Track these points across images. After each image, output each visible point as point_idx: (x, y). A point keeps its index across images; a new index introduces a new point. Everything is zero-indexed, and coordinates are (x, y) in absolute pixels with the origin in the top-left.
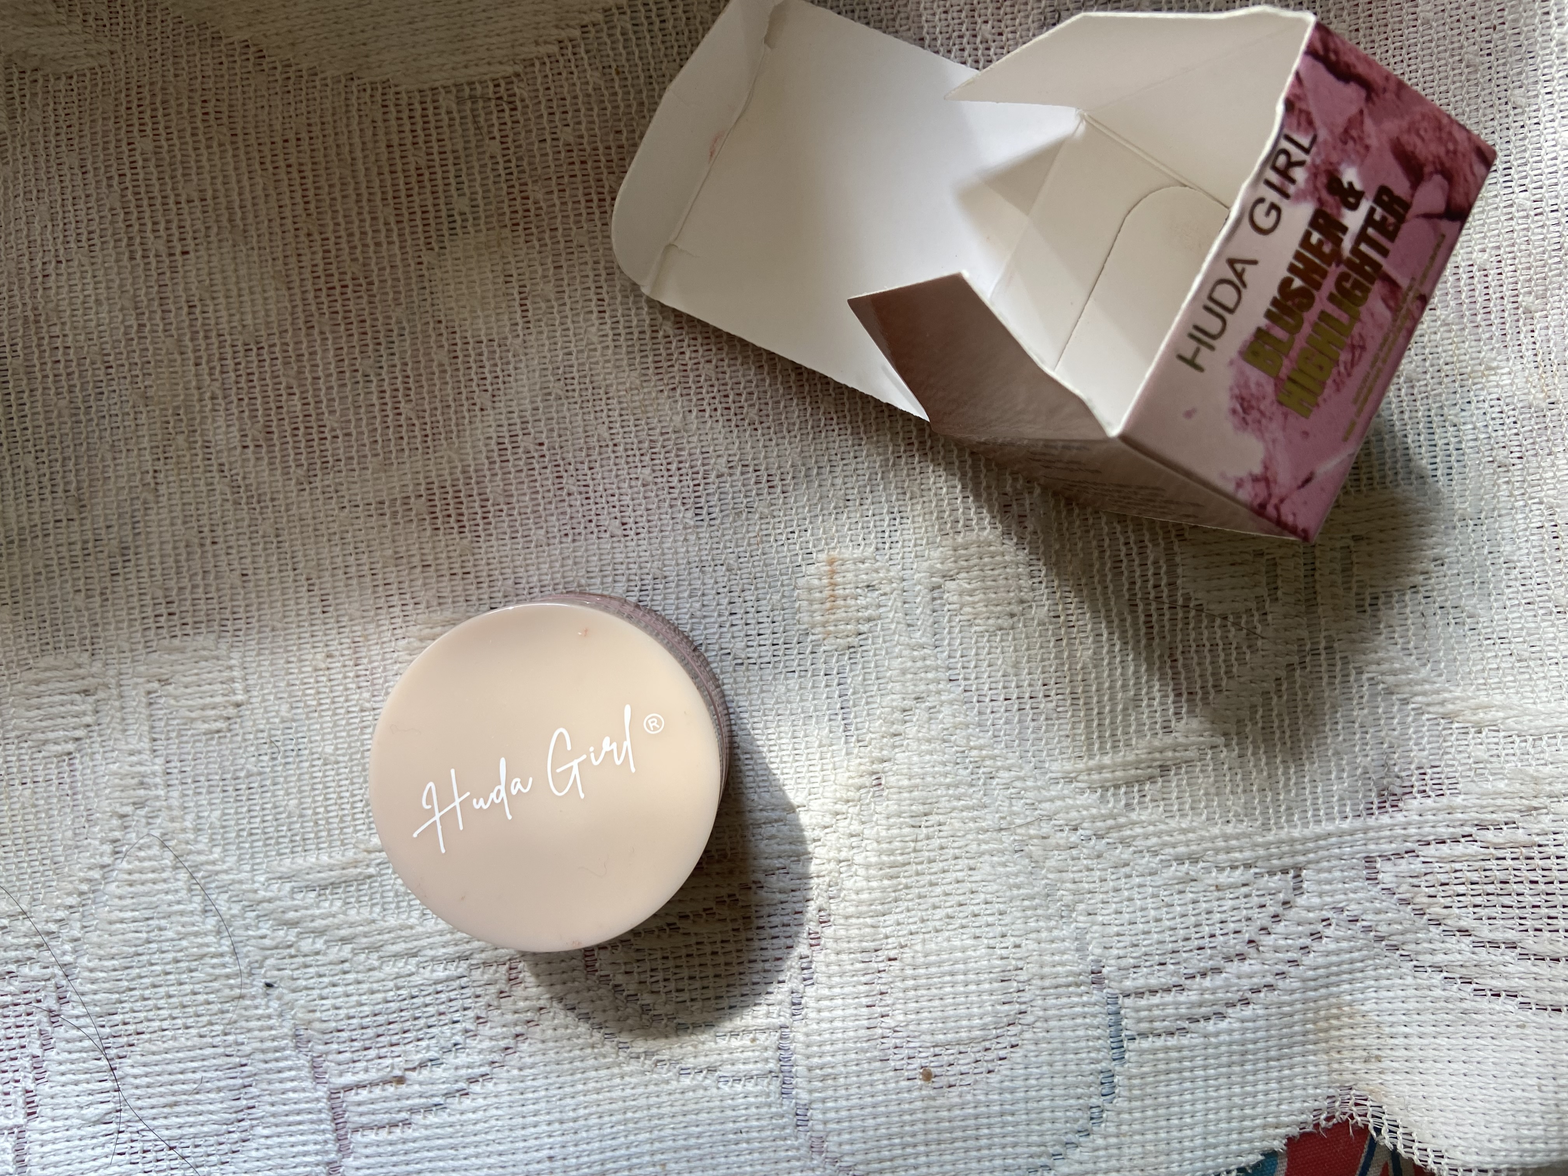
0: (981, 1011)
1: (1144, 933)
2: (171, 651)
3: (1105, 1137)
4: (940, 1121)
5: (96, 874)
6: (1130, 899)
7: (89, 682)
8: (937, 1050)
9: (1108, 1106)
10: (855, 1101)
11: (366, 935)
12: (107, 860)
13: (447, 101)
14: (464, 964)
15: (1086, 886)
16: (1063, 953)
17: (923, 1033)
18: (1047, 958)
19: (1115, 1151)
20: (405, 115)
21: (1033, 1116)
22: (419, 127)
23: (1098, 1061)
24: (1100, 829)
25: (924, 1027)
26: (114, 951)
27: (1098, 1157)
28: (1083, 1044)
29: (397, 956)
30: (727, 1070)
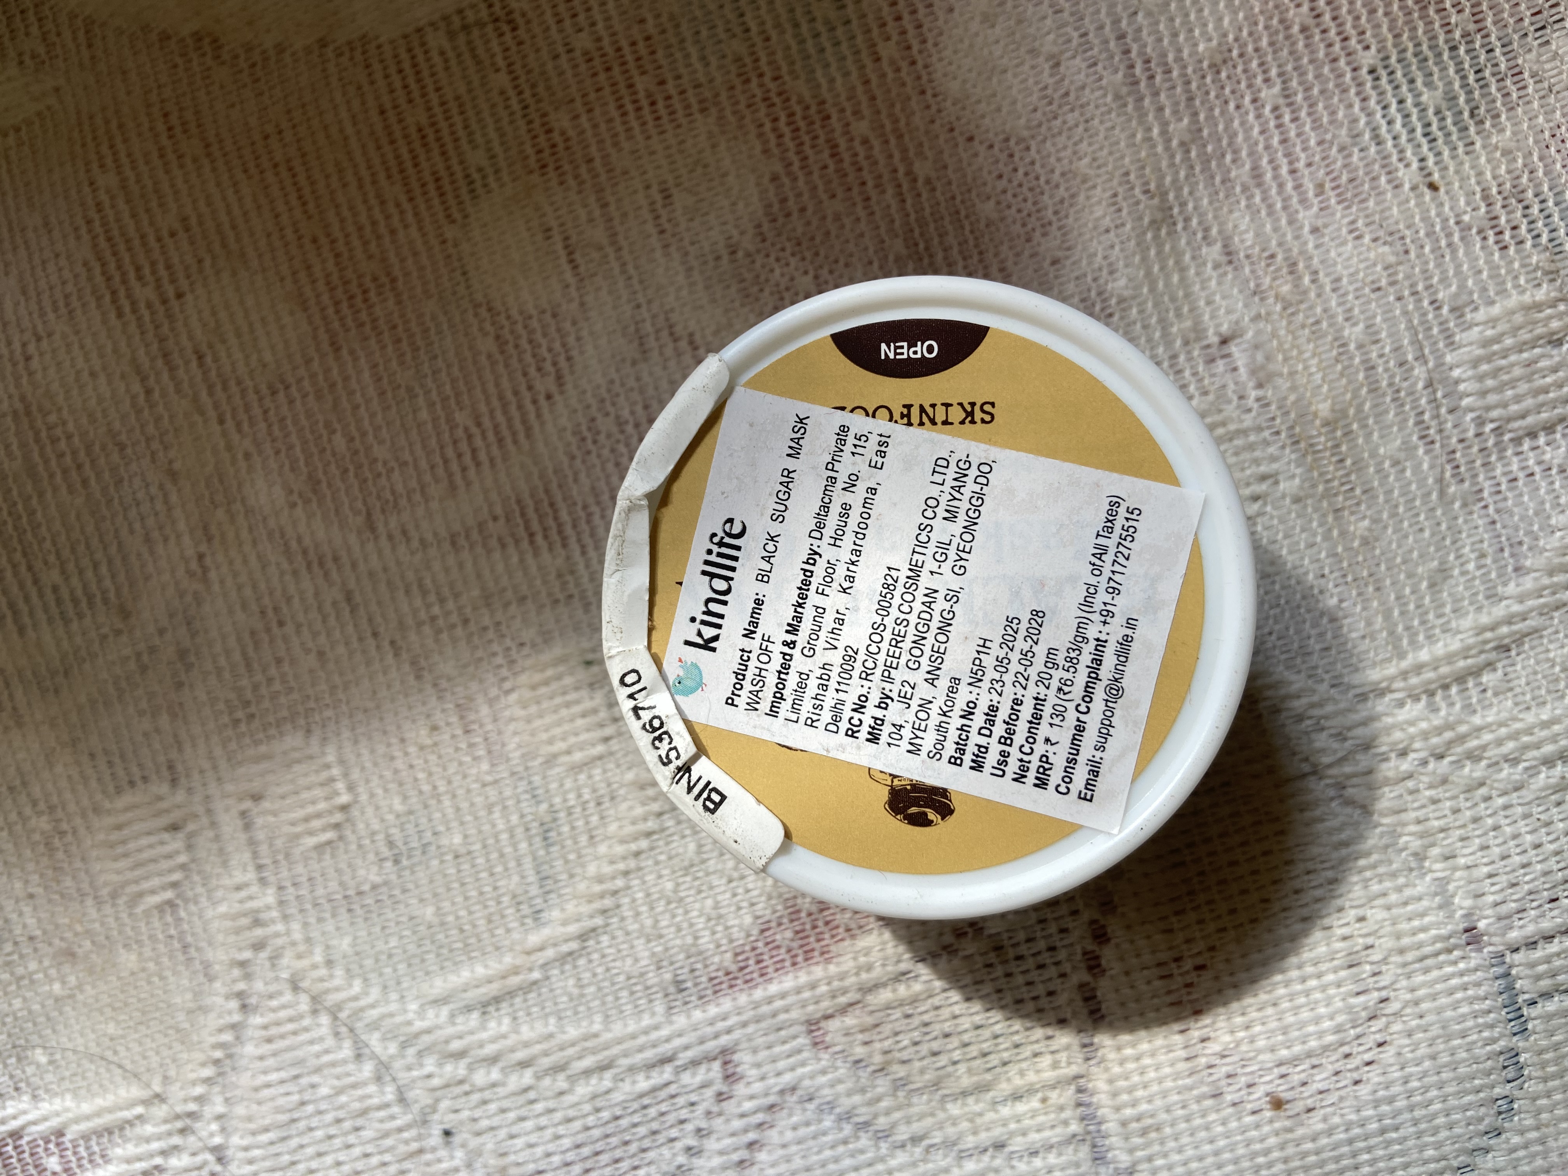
0: (1331, 1009)
1: (1524, 866)
2: (258, 759)
3: (1522, 1133)
4: (1304, 1155)
5: (227, 1037)
6: (1496, 828)
7: (175, 816)
8: (1283, 1070)
9: (1517, 1093)
10: (1190, 1152)
11: (546, 1054)
12: (236, 1018)
13: (436, 40)
14: (668, 1069)
15: (1436, 823)
16: (1422, 915)
17: (1259, 1052)
18: (1404, 926)
19: (1539, 1148)
20: (393, 70)
21: (1423, 1126)
22: (411, 80)
23: (1494, 1041)
24: (1436, 747)
25: (1261, 1043)
26: (267, 1121)
27: (1518, 1159)
28: (1470, 1023)
29: (587, 1073)
30: (1017, 1144)
